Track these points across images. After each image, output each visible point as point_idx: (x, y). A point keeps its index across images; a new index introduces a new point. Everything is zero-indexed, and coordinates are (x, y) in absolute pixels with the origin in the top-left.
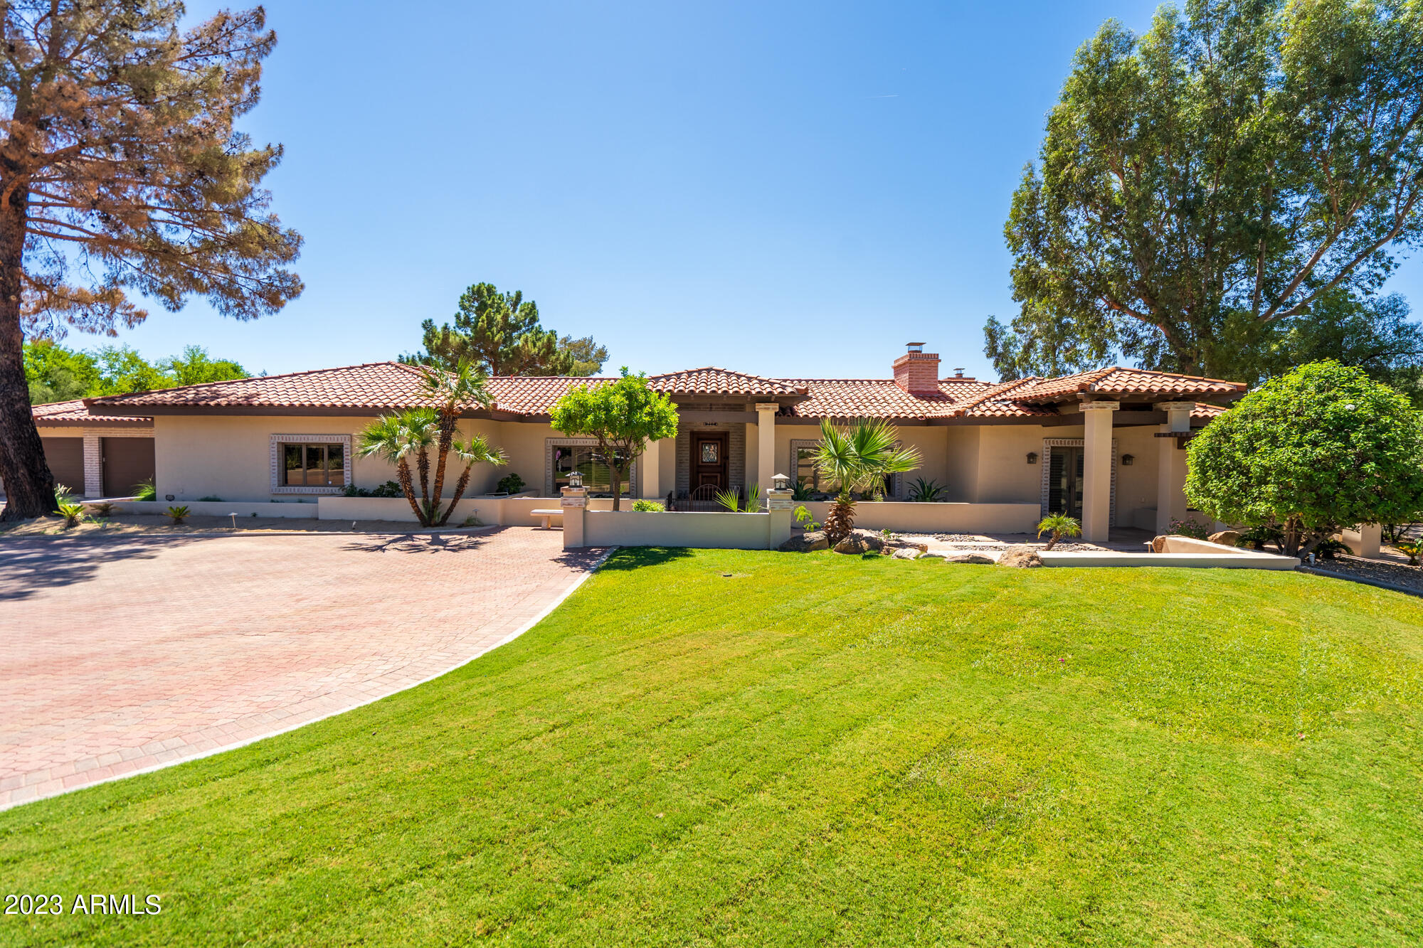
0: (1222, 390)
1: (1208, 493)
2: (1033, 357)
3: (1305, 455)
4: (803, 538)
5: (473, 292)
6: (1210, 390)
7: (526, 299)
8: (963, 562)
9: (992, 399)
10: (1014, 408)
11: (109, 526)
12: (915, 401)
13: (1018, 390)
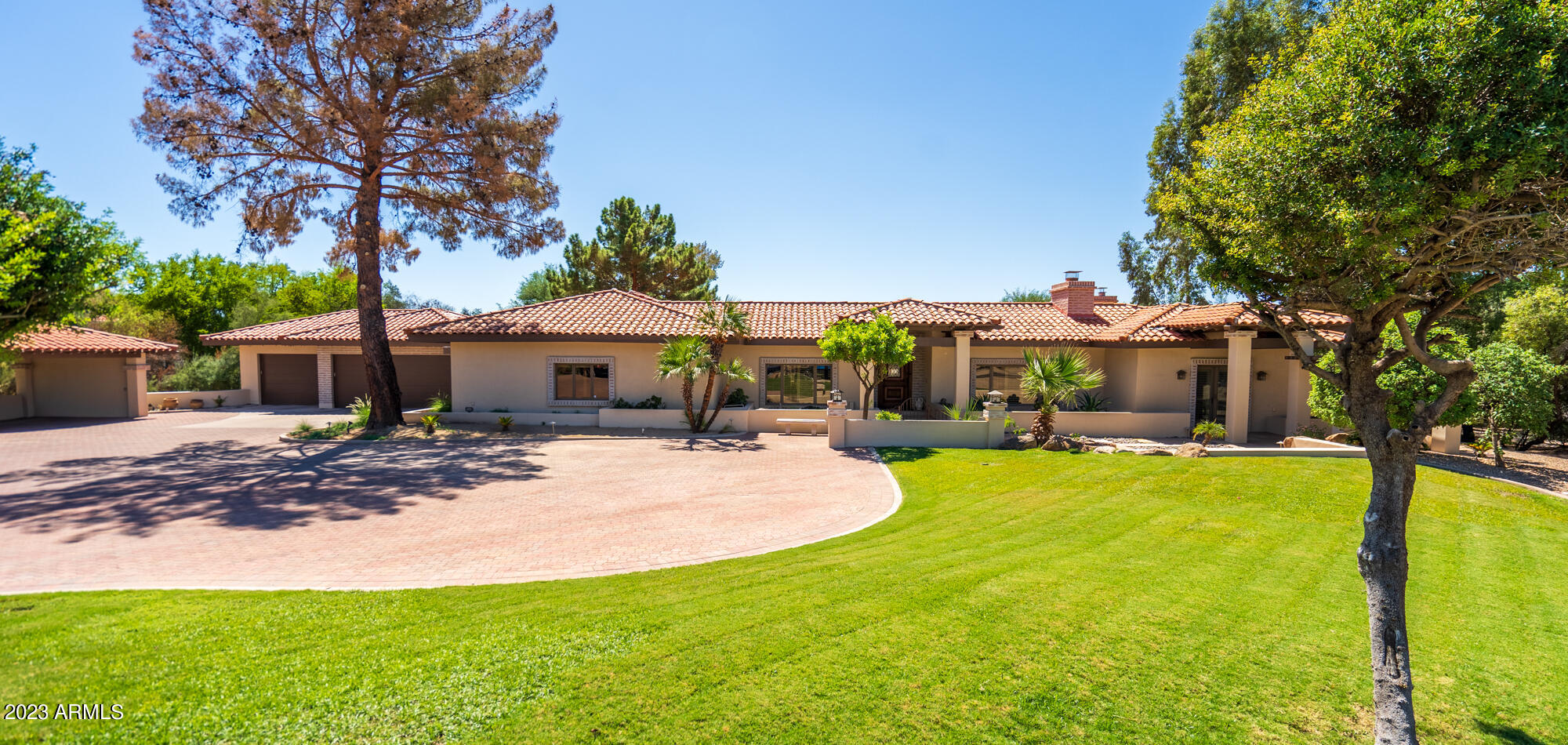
0: (1339, 322)
1: (1325, 405)
2: (1167, 271)
3: (1391, 379)
4: (1018, 440)
5: (616, 207)
6: (1330, 323)
7: (663, 212)
8: (1150, 454)
9: (1148, 326)
10: (1168, 334)
11: (461, 432)
12: (1076, 324)
13: (1167, 315)
